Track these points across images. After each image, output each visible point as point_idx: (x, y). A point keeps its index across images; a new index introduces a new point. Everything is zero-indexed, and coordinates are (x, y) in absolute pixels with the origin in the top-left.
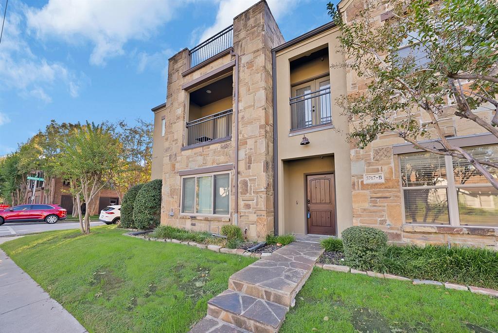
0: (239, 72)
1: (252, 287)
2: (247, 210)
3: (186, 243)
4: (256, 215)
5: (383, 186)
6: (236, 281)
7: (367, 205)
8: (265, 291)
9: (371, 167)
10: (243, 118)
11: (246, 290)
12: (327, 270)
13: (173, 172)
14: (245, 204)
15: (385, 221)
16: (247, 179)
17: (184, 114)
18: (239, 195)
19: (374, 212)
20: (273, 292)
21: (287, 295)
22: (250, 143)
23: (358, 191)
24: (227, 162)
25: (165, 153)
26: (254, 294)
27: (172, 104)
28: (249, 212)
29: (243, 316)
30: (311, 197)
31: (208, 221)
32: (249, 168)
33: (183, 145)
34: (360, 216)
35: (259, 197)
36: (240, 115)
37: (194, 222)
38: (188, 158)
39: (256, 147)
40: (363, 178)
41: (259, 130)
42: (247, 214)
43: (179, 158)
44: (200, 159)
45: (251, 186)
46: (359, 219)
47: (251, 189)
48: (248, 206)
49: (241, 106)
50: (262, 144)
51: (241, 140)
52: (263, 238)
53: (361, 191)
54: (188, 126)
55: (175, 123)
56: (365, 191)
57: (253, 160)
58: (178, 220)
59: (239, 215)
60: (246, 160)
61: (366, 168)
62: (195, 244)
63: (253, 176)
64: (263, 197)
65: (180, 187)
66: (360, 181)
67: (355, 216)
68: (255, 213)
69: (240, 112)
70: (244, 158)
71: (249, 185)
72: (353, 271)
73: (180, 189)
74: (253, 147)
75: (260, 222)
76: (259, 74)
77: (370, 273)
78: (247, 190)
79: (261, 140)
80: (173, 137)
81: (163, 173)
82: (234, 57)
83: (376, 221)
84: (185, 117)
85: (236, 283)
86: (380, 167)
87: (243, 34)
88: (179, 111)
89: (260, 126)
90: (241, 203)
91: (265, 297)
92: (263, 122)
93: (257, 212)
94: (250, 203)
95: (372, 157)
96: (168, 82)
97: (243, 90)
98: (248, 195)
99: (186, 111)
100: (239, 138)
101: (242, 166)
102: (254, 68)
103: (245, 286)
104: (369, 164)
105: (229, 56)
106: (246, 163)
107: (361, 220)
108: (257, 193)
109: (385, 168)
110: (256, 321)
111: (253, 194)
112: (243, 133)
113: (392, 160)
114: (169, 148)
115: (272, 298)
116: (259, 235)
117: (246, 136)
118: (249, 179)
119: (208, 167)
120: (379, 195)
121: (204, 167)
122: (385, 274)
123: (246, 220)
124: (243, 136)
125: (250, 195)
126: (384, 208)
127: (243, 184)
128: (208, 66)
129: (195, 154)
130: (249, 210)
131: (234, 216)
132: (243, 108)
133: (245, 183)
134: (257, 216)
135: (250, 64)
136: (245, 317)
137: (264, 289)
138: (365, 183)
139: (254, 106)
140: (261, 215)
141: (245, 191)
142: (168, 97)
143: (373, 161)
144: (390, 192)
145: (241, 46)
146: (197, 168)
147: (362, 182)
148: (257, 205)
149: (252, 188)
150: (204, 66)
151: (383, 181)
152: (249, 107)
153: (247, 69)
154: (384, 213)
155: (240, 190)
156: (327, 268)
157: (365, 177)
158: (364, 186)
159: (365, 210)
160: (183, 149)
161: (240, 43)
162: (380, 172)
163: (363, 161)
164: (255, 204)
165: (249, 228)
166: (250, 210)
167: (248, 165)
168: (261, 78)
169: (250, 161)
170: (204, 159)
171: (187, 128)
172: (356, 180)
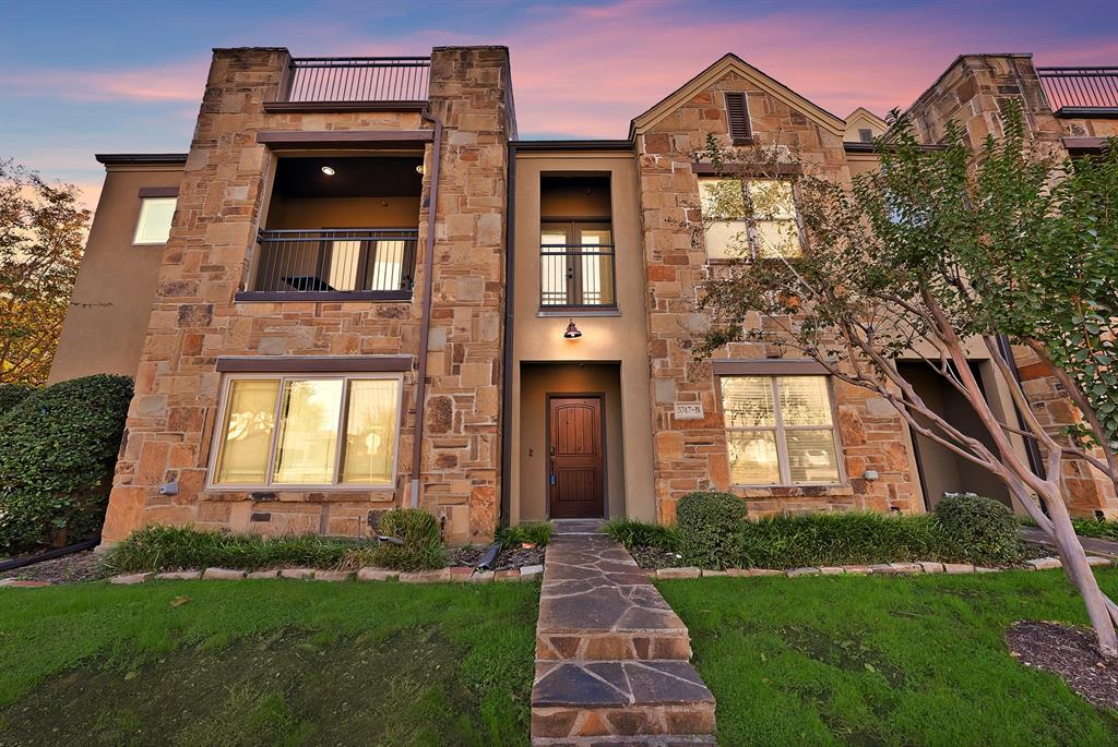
0: (440, 157)
1: (603, 639)
2: (447, 471)
3: (271, 574)
4: (469, 481)
5: (703, 424)
6: (560, 635)
7: (680, 456)
8: (635, 640)
9: (684, 392)
10: (445, 257)
11: (588, 650)
12: (664, 580)
13: (192, 359)
14: (441, 455)
15: (707, 482)
16: (450, 397)
17: (256, 205)
18: (427, 433)
19: (691, 468)
20: (652, 637)
21: (681, 634)
22: (462, 316)
23: (666, 432)
24: (394, 351)
25: (162, 298)
26: (608, 654)
27: (213, 167)
28: (453, 476)
29: (637, 704)
30: (558, 442)
31: (320, 503)
32: (457, 370)
33: (242, 287)
34: (671, 475)
35: (479, 438)
36: (439, 250)
37: (263, 509)
38: (259, 324)
39: (475, 327)
40: (673, 409)
41: (483, 292)
42: (444, 480)
43: (220, 321)
44: (306, 334)
45: (458, 414)
46: (669, 481)
47: (459, 421)
48: (449, 461)
49: (442, 231)
50: (490, 322)
51: (436, 305)
52: (486, 534)
53: (672, 432)
54: (263, 239)
55: (219, 220)
56: (677, 432)
57: (466, 354)
58: (194, 508)
59: (422, 485)
60: (447, 354)
61: (677, 392)
62: (308, 571)
63: (466, 390)
64: (489, 439)
65: (218, 404)
66: (669, 413)
67: (663, 475)
68: (467, 477)
69: (439, 244)
70: (443, 348)
71: (454, 411)
72: (706, 573)
73: (216, 411)
74: (468, 326)
75: (480, 497)
76: (490, 180)
77: (730, 572)
78: (448, 423)
79: (487, 314)
80: (206, 256)
81: (146, 357)
82: (427, 124)
83: (695, 482)
84: (259, 215)
85: (559, 639)
86: (696, 393)
87: (453, 87)
88: (241, 194)
89: (487, 284)
90: (431, 454)
91: (635, 653)
92: (494, 278)
93: (474, 474)
94: (457, 452)
95: (685, 375)
96: (202, 105)
97: (448, 199)
98: (450, 433)
99: (263, 198)
100: (434, 299)
101: (437, 366)
102: (477, 163)
103: (585, 640)
104: (682, 386)
105: (417, 118)
106: (447, 360)
107: (672, 482)
108: (476, 429)
109: (704, 394)
110: (670, 704)
111: (463, 433)
112: (443, 290)
113: (713, 383)
114: (182, 286)
115: (651, 652)
116: (477, 528)
117: (451, 299)
118: (455, 397)
119: (331, 356)
120: (697, 438)
121: (317, 356)
122: (752, 569)
123: (443, 494)
124: (444, 297)
125: (456, 435)
126: (704, 461)
127: (438, 407)
128: (353, 116)
129: (288, 317)
130: (452, 471)
131: (406, 486)
132: (446, 237)
133: (444, 406)
134: (474, 483)
135: (469, 154)
136: (645, 704)
137: (631, 636)
138: (676, 417)
139: (474, 238)
140: (484, 482)
141: (443, 424)
142: (195, 144)
143: (686, 381)
144: (712, 433)
145: (449, 110)
146: (291, 355)
147: (672, 415)
148: (474, 455)
149: (463, 417)
150: (340, 112)
151: (701, 415)
152: (464, 238)
153: (461, 158)
154: (706, 470)
155: (428, 422)
156: (666, 577)
157: (676, 407)
158: (677, 424)
159: (678, 464)
160: (241, 297)
161: (447, 102)
162: (697, 401)
163: (673, 380)
164: (469, 456)
165: (449, 515)
166: (455, 470)
167: (453, 364)
168: (494, 187)
169: (457, 357)
170: (318, 335)
171: (259, 242)
172: (663, 412)
